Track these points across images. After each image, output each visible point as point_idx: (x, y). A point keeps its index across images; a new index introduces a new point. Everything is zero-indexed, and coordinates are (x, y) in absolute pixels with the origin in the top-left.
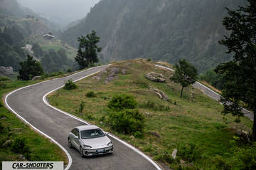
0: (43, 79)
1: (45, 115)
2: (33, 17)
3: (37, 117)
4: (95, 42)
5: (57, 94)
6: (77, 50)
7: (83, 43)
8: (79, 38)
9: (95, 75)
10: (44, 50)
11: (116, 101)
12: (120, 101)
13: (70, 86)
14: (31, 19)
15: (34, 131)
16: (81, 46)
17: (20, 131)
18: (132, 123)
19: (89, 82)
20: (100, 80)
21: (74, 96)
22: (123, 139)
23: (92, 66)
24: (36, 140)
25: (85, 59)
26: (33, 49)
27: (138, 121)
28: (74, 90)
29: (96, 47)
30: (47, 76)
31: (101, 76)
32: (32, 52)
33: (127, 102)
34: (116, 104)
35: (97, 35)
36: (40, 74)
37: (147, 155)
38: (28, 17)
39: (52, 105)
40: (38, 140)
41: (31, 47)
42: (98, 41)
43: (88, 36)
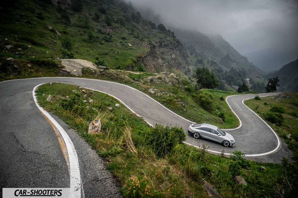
0: (246, 93)
1: (240, 107)
2: (253, 67)
3: (236, 107)
4: (277, 82)
5: (249, 100)
6: (267, 84)
7: (270, 81)
8: (269, 79)
9: (272, 96)
10: (255, 82)
11: (274, 108)
12: (276, 109)
13: (257, 98)
14: (252, 68)
15: (232, 112)
16: (269, 82)
17: (226, 110)
18: (276, 119)
19: (268, 98)
20: (274, 99)
21: (257, 103)
22: (268, 124)
23: (272, 92)
24: (231, 115)
25: (270, 88)
26: (249, 81)
27: (280, 119)
28: (258, 101)
29: (277, 84)
30: (249, 92)
31: (275, 97)
32: (249, 82)
33: (279, 110)
34: (274, 110)
35: (279, 79)
36: (247, 91)
37: (276, 133)
38: (251, 66)
39: (245, 104)
40: (232, 115)
41: (249, 79)
42: (279, 81)
43: (274, 79)
